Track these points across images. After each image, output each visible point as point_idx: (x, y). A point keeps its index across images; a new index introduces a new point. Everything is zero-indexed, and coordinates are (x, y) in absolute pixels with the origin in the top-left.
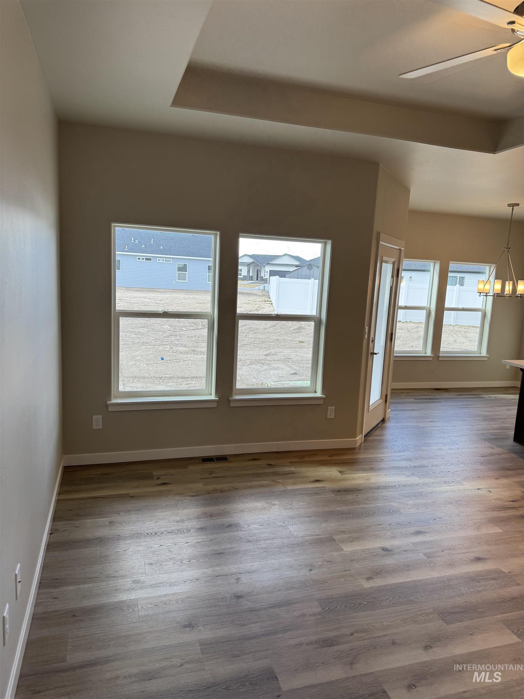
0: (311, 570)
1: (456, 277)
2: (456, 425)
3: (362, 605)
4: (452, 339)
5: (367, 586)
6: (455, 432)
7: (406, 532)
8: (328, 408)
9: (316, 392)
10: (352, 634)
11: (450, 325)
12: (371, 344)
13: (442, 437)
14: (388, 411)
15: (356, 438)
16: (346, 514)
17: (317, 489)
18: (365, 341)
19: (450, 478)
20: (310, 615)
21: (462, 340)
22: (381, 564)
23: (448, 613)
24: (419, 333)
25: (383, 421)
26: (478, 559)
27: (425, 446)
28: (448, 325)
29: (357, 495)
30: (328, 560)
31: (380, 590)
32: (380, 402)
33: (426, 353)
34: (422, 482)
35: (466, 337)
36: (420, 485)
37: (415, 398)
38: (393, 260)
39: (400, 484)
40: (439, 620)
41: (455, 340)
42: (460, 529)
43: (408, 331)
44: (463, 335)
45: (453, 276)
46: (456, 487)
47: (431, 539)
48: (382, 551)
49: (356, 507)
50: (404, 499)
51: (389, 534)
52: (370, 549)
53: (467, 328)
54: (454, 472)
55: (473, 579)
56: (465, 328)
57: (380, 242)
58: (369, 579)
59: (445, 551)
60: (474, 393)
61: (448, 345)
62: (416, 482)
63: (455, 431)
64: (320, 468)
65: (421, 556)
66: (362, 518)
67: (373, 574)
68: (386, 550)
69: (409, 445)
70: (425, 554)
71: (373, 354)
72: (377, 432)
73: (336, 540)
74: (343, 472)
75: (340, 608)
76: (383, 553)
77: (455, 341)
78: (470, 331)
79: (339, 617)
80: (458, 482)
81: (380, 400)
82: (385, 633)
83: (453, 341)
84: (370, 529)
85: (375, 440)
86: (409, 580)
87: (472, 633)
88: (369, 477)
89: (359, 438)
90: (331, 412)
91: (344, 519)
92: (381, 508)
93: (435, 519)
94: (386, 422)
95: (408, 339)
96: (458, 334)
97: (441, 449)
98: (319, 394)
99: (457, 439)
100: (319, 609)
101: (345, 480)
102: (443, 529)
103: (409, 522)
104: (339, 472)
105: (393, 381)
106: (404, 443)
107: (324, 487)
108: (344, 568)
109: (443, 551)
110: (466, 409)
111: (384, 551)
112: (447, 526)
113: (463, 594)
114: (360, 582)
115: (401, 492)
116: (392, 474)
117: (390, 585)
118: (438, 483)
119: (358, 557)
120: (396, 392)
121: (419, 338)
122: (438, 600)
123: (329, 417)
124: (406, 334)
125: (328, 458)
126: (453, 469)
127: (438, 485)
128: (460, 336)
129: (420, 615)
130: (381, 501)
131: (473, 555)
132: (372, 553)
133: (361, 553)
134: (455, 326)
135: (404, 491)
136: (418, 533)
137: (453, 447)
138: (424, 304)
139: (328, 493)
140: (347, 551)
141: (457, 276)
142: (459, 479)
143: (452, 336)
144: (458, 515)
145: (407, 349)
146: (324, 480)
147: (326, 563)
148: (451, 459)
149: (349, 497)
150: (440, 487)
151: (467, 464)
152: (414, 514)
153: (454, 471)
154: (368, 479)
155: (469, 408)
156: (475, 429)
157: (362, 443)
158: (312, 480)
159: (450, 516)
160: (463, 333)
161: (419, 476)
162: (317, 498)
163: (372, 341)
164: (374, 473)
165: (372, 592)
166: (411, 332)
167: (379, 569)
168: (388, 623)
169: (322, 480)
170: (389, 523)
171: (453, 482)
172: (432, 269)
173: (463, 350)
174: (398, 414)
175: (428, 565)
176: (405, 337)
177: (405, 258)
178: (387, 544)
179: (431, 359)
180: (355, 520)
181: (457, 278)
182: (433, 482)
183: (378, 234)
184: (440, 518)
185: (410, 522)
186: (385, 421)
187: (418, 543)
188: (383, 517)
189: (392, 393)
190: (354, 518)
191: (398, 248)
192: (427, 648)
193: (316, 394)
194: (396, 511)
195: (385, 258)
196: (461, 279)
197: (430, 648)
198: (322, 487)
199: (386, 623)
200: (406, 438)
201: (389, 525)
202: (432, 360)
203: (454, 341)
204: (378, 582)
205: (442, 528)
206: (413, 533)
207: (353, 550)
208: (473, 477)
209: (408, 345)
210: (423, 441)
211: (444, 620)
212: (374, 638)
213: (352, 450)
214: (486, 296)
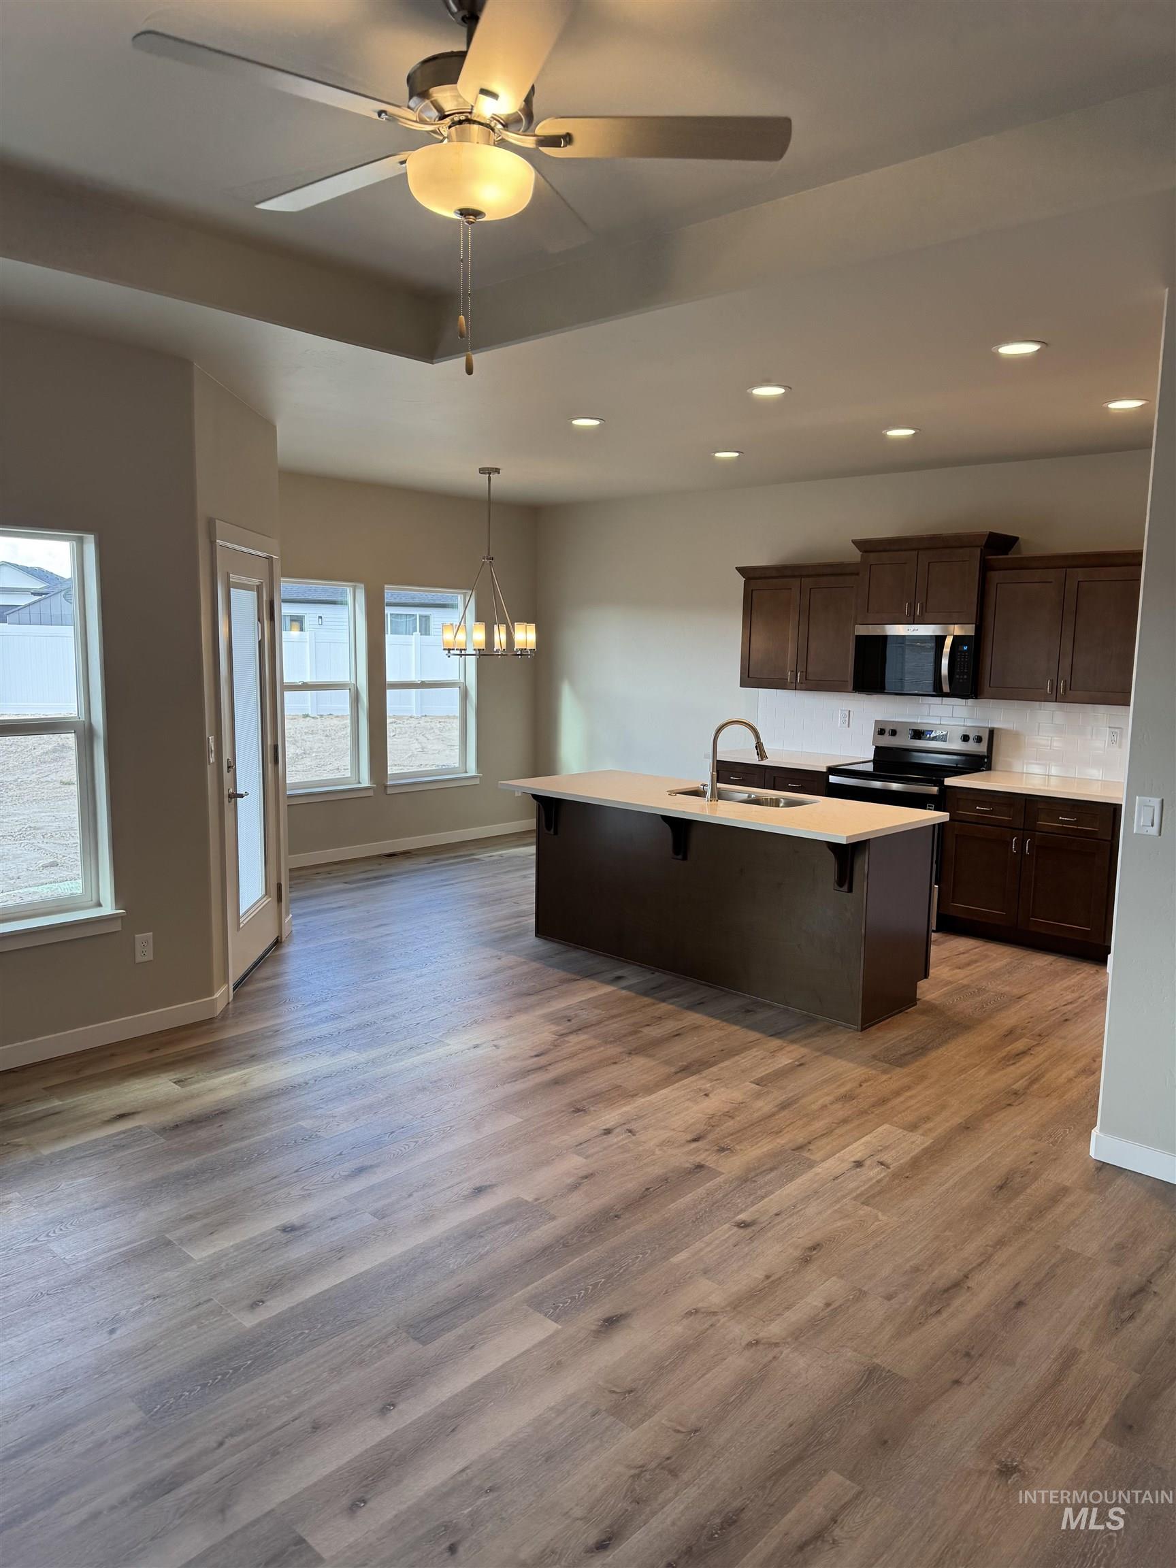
0: (112, 1331)
1: (413, 615)
2: (428, 925)
3: (242, 1369)
4: (417, 745)
5: (250, 1324)
6: (427, 938)
7: (333, 1177)
8: (134, 937)
9: (99, 905)
10: (221, 1444)
11: (411, 717)
12: (227, 776)
13: (401, 954)
14: (287, 920)
15: (212, 994)
16: (195, 1175)
17: (122, 1136)
18: (210, 771)
19: (421, 1036)
20: (117, 1438)
21: (436, 747)
22: (281, 1263)
23: (425, 1321)
25: (278, 943)
26: (479, 1191)
27: (369, 980)
28: (407, 718)
29: (221, 1126)
30: (156, 1294)
31: (280, 1322)
32: (266, 902)
33: (359, 783)
34: (363, 1060)
35: (443, 741)
36: (359, 1066)
37: (347, 880)
38: (255, 582)
39: (316, 1077)
40: (408, 1341)
41: (423, 748)
42: (443, 1138)
43: (327, 736)
44: (438, 737)
45: (407, 615)
46: (433, 1052)
47: (388, 1175)
48: (282, 1235)
49: (219, 1151)
50: (327, 1105)
51: (296, 1191)
52: (254, 1238)
53: (444, 722)
54: (429, 1022)
55: (472, 1233)
56: (440, 722)
57: (218, 541)
58: (254, 1306)
59: (415, 1194)
60: (462, 853)
61: (410, 759)
62: (352, 1063)
63: (427, 936)
64: (126, 1084)
65: (368, 1219)
66: (235, 1172)
67: (263, 1291)
68: (291, 1230)
69: (336, 986)
70: (374, 1214)
71: (235, 796)
72: (266, 971)
73: (174, 1242)
74: (186, 1079)
75: (190, 1394)
76: (284, 1237)
77: (423, 750)
78: (450, 726)
79: (188, 1417)
80: (438, 1042)
81: (265, 899)
82: (296, 1413)
83: (418, 750)
84: (252, 1195)
85: (259, 990)
86: (344, 1278)
87: (471, 1345)
88: (247, 1076)
89: (222, 995)
90: (144, 946)
91: (192, 1187)
92: (277, 1138)
93: (393, 1132)
94: (283, 944)
95: (327, 754)
96: (427, 736)
97: (401, 980)
98: (109, 908)
99: (432, 952)
100: (139, 1416)
101: (192, 1097)
102: (410, 1148)
103: (338, 1153)
104: (175, 1083)
105: (292, 851)
106: (325, 983)
107: (139, 1127)
108: (196, 1300)
109: (410, 1195)
110: (447, 887)
111: (286, 1234)
112: (416, 1140)
113: (453, 1272)
114: (236, 1320)
115: (321, 1092)
116: (299, 1057)
117: (302, 1303)
118: (397, 1053)
119: (227, 1265)
120: (303, 877)
122: (404, 1301)
123: (139, 958)
124: (323, 743)
125: (147, 1057)
126: (425, 1017)
127: (397, 1057)
128: (432, 738)
129: (369, 1346)
130: (274, 1125)
131: (467, 1187)
132: (258, 1245)
133: (235, 1254)
134: (421, 718)
135: (325, 1090)
136: (360, 1171)
137: (425, 971)
138: (344, 677)
139: (149, 1139)
140: (200, 1260)
141: (415, 613)
142: (437, 1036)
143: (417, 740)
144: (439, 1111)
145: (326, 776)
146: (139, 1110)
147: (150, 1302)
148: (422, 996)
149: (203, 1134)
150: (402, 1060)
151: (453, 1001)
152: (350, 1133)
153: (427, 1020)
154: (245, 1083)
155: (452, 884)
156: (465, 927)
157: (228, 1003)
158: (106, 1119)
159: (422, 1117)
160: (438, 732)
161: (357, 1047)
162: (122, 1156)
163: (229, 767)
164: (259, 1064)
165: (264, 1331)
166: (333, 737)
167: (277, 1275)
168: (302, 1389)
169: (133, 1111)
170: (296, 1169)
171: (426, 1043)
172: (350, 600)
173: (440, 767)
174: (310, 922)
175: (382, 1234)
176: (321, 749)
177: (283, 576)
178: (291, 1216)
179: (370, 793)
180: (218, 1182)
181: (416, 619)
182: (387, 1054)
183: (211, 524)
184: (403, 1128)
185: (341, 1154)
186: (281, 942)
187: (359, 1195)
188: (281, 1159)
189: (291, 879)
190: (215, 1179)
191: (264, 555)
192: (384, 1410)
193: (101, 908)
194: (311, 1137)
195: (234, 578)
196: (424, 619)
197: (392, 1408)
198: (133, 1128)
199: (296, 1389)
200: (328, 971)
201: (296, 1171)
202: (372, 795)
203: (420, 750)
204: (277, 1306)
205: (407, 1147)
206: (349, 1175)
207: (214, 1253)
208: (464, 1025)
209: (329, 767)
210: (364, 970)
211: (418, 1339)
212: (272, 1432)
213: (206, 1025)
214: (461, 655)
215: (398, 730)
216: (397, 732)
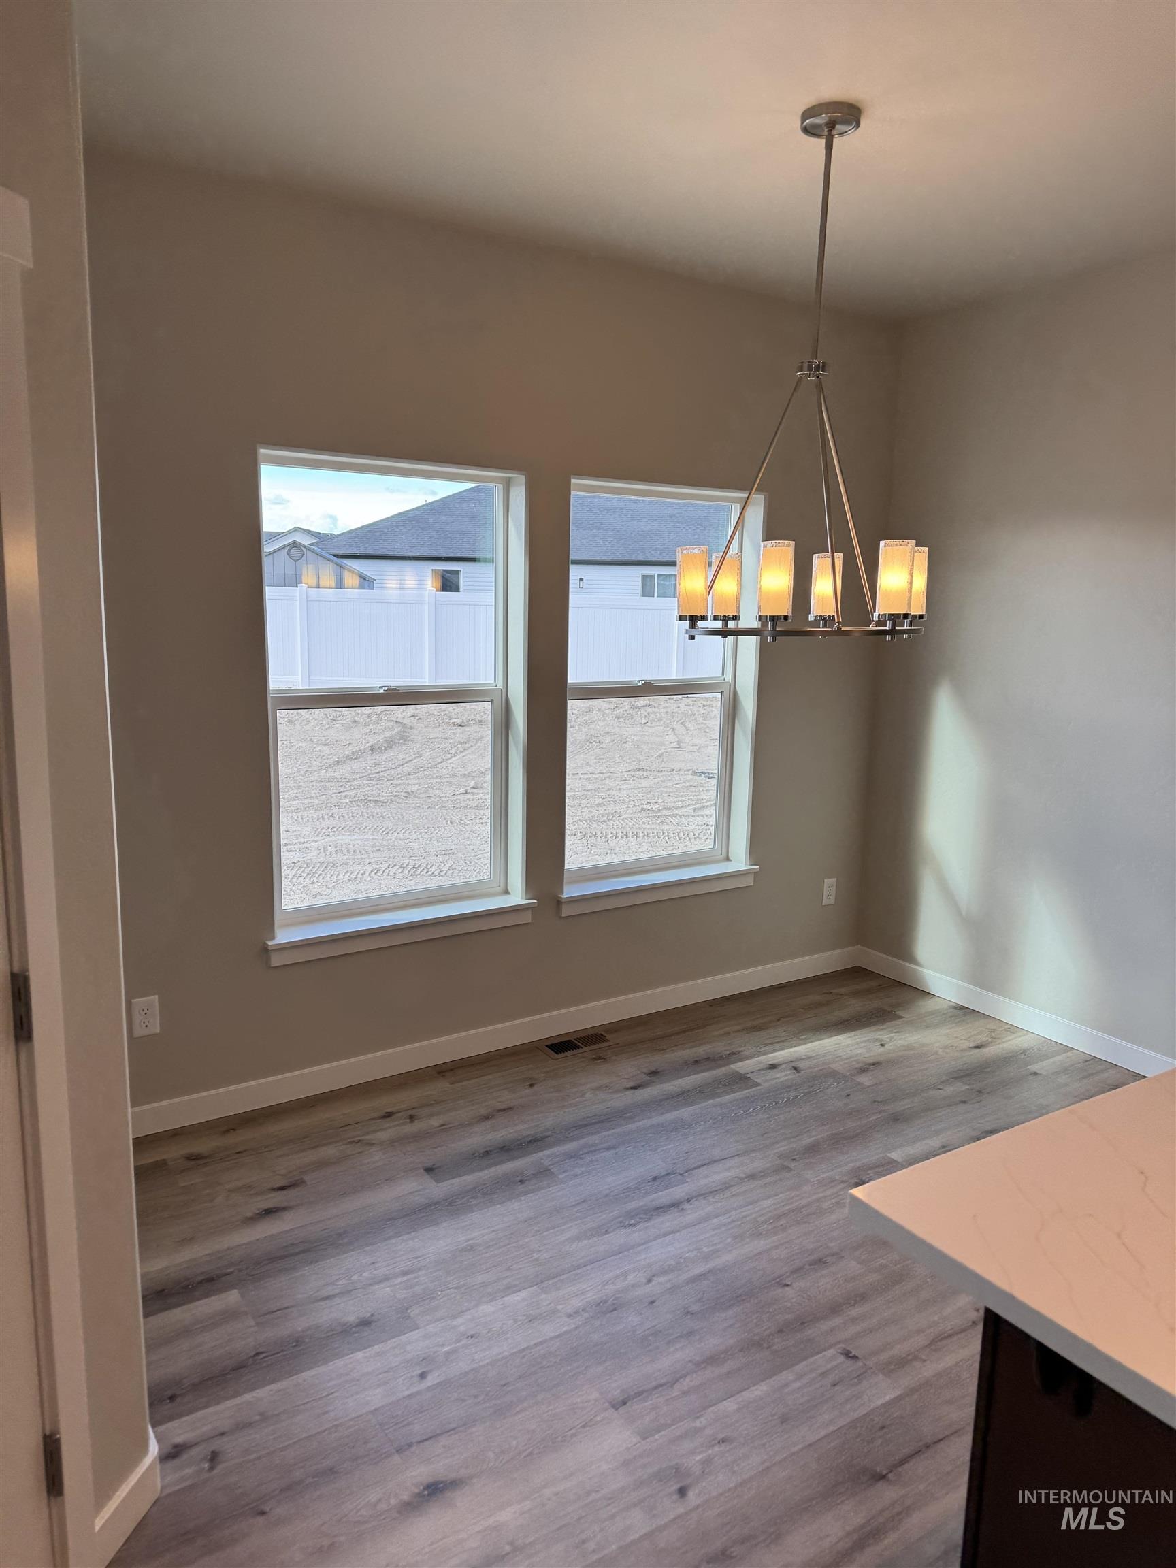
4: (671, 737)
21: (696, 741)
24: (592, 726)
35: (705, 732)
41: (679, 742)
56: (704, 706)
121: (590, 743)
160: (701, 720)
214: (724, 633)
215: (652, 716)
216: (651, 718)
